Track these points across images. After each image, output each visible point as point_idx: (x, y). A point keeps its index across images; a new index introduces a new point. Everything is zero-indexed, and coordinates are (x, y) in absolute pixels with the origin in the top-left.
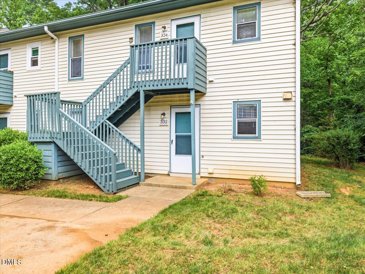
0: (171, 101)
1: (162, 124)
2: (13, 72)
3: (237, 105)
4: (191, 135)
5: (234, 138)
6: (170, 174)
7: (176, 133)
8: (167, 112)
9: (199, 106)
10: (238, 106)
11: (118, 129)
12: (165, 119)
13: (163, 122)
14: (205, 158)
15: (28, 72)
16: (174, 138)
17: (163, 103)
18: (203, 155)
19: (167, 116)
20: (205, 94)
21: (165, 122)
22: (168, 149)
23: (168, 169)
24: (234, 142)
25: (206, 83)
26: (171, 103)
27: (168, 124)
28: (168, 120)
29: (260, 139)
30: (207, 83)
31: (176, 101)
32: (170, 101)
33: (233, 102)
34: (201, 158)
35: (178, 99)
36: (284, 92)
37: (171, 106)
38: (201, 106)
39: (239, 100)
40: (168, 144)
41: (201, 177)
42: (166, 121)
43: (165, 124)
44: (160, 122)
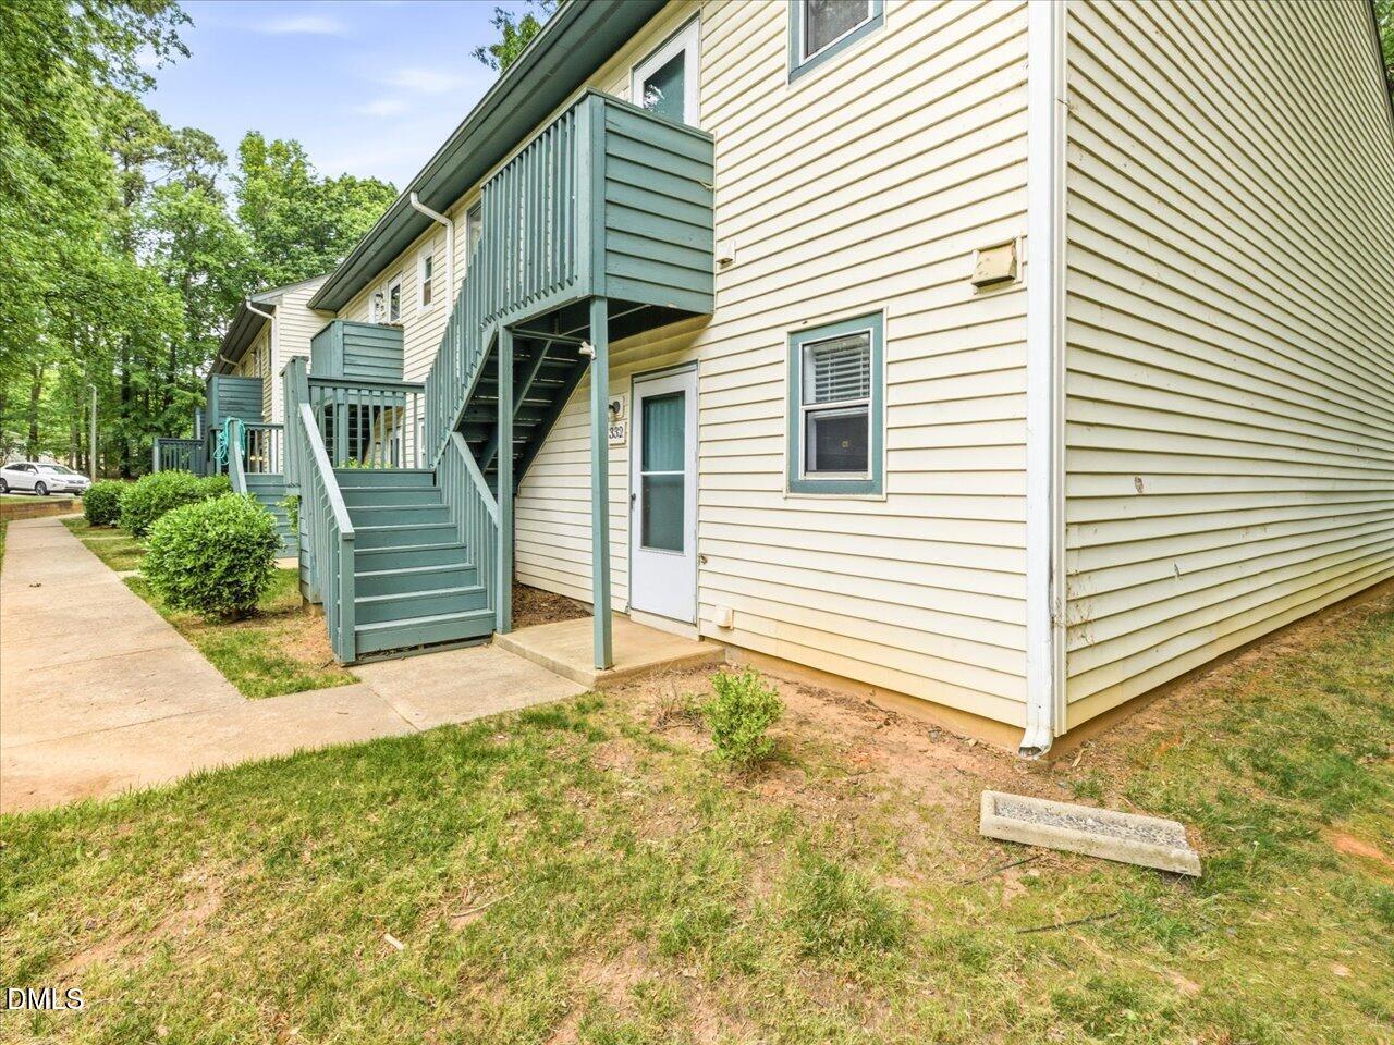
0: (633, 359)
1: (613, 441)
2: (401, 326)
3: (804, 346)
4: (683, 475)
5: (795, 487)
6: (631, 613)
7: (643, 470)
8: (625, 400)
9: (695, 366)
10: (807, 349)
12: (619, 424)
13: (614, 432)
14: (712, 565)
15: (421, 319)
16: (638, 489)
17: (616, 368)
18: (706, 552)
19: (625, 411)
20: (711, 316)
21: (619, 433)
23: (626, 594)
24: (791, 504)
25: (712, 274)
26: (632, 365)
27: (627, 439)
28: (627, 426)
29: (881, 493)
30: (716, 273)
31: (645, 358)
32: (631, 361)
33: (790, 333)
34: (701, 566)
35: (647, 347)
36: (981, 251)
37: (631, 377)
38: (700, 365)
39: (811, 323)
40: (626, 510)
41: (702, 637)
42: (621, 429)
43: (618, 440)
44: (609, 433)
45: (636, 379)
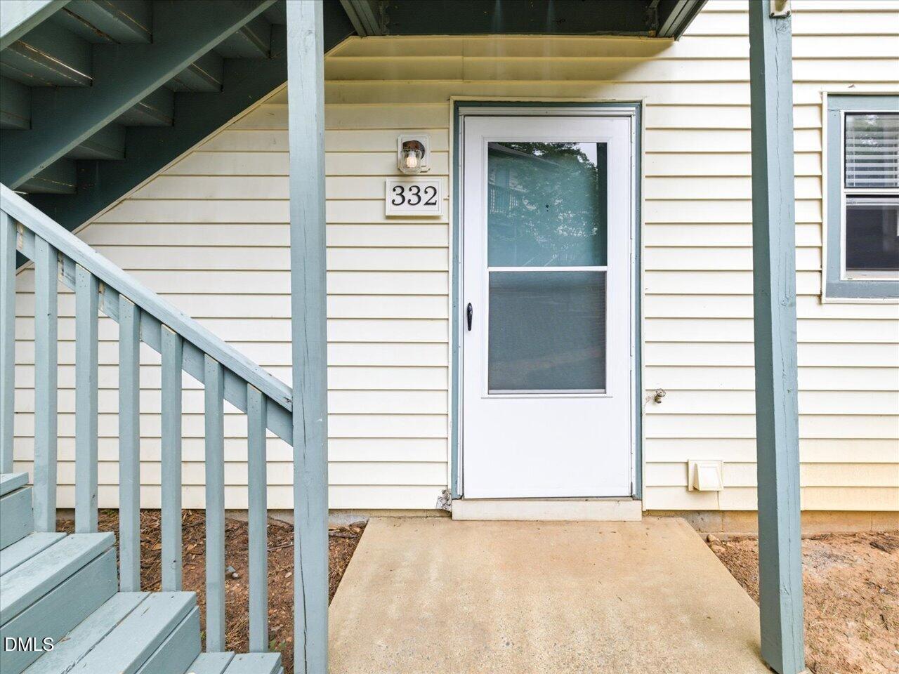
0: (461, 74)
1: (405, 210)
3: (846, 114)
5: (833, 289)
6: (457, 509)
8: (436, 141)
9: (632, 110)
10: (849, 119)
11: (83, 239)
12: (423, 182)
13: (407, 195)
14: (670, 404)
16: (478, 295)
17: (404, 83)
18: (661, 387)
19: (436, 161)
21: (425, 198)
22: (442, 356)
23: (442, 477)
24: (830, 312)
26: (456, 84)
27: (443, 209)
28: (444, 187)
31: (493, 77)
32: (451, 77)
33: (830, 95)
34: (648, 407)
35: (503, 61)
37: (458, 105)
38: (645, 110)
40: (442, 332)
41: (648, 513)
42: (431, 192)
43: (421, 210)
44: (391, 196)
45: (463, 110)
